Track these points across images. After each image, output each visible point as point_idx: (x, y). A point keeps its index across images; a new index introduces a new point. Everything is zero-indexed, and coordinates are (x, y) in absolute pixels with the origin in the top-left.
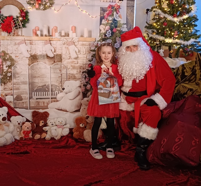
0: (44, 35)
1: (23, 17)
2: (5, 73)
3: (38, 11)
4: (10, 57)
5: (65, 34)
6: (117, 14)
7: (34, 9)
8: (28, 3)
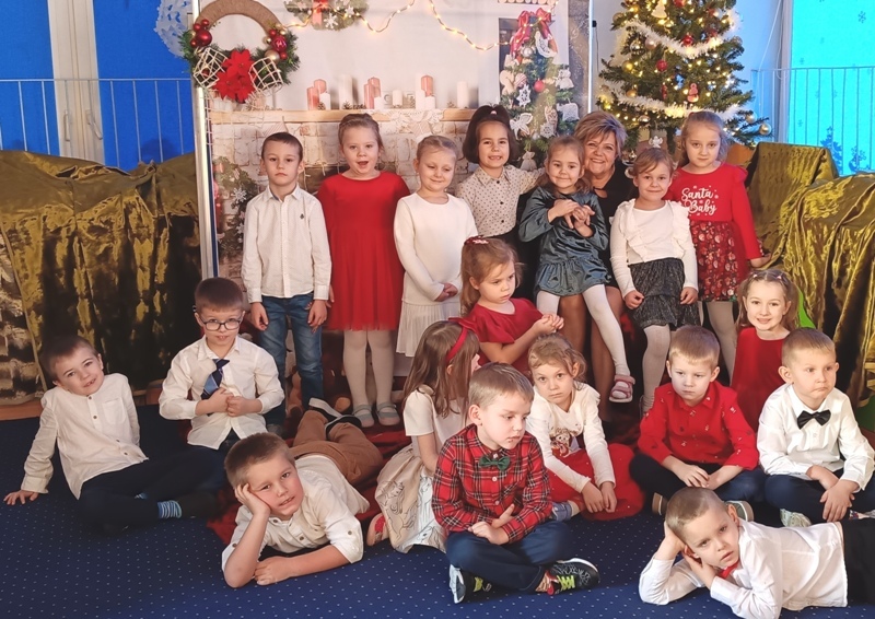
0: (341, 106)
1: (279, 53)
2: (229, 224)
3: (319, 32)
4: (243, 174)
5: (404, 99)
6: (545, 37)
7: (310, 28)
8: (289, 10)
